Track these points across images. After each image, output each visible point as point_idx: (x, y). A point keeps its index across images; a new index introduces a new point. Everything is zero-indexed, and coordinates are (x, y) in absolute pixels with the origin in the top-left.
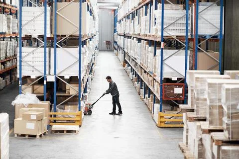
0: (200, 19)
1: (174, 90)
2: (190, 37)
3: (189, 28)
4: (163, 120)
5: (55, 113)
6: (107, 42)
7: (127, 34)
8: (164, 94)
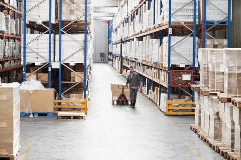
0: (208, 5)
1: (182, 77)
2: (197, 24)
3: (197, 14)
4: (171, 108)
5: (59, 101)
6: (101, 54)
7: (125, 39)
8: (171, 81)
